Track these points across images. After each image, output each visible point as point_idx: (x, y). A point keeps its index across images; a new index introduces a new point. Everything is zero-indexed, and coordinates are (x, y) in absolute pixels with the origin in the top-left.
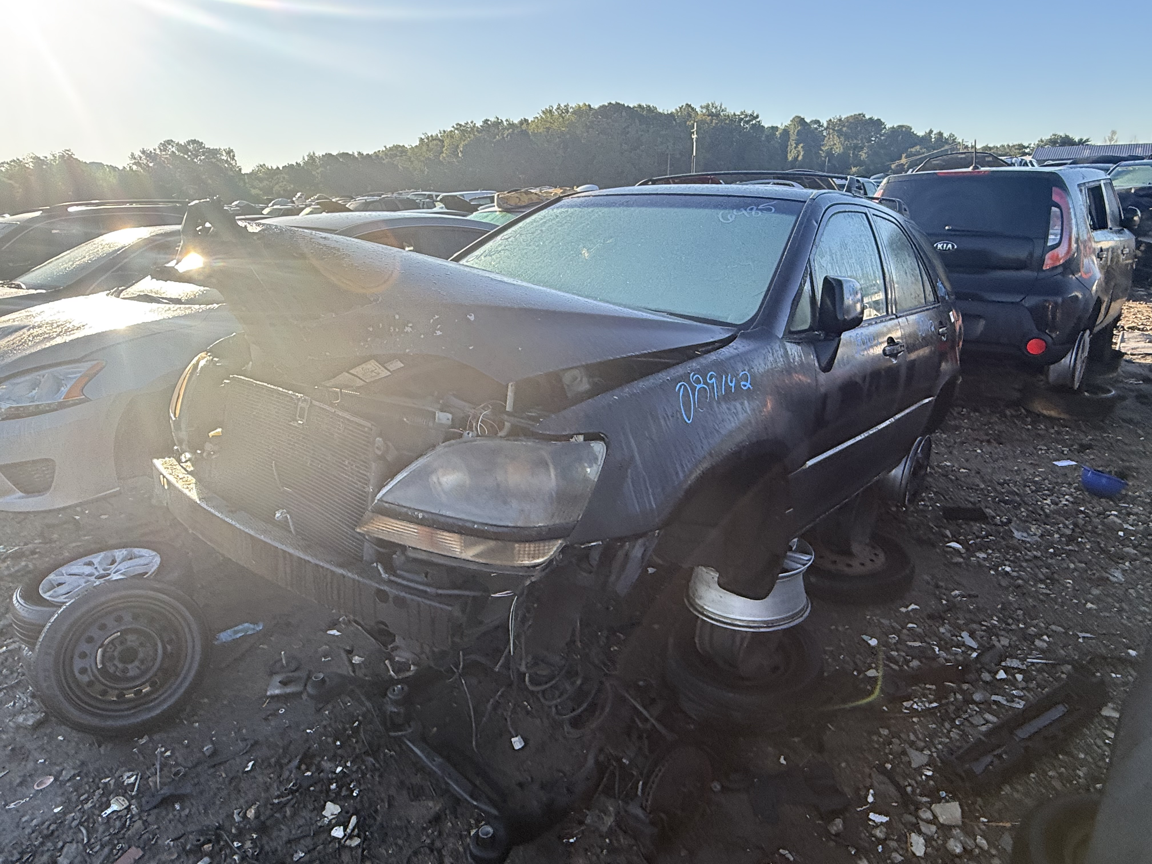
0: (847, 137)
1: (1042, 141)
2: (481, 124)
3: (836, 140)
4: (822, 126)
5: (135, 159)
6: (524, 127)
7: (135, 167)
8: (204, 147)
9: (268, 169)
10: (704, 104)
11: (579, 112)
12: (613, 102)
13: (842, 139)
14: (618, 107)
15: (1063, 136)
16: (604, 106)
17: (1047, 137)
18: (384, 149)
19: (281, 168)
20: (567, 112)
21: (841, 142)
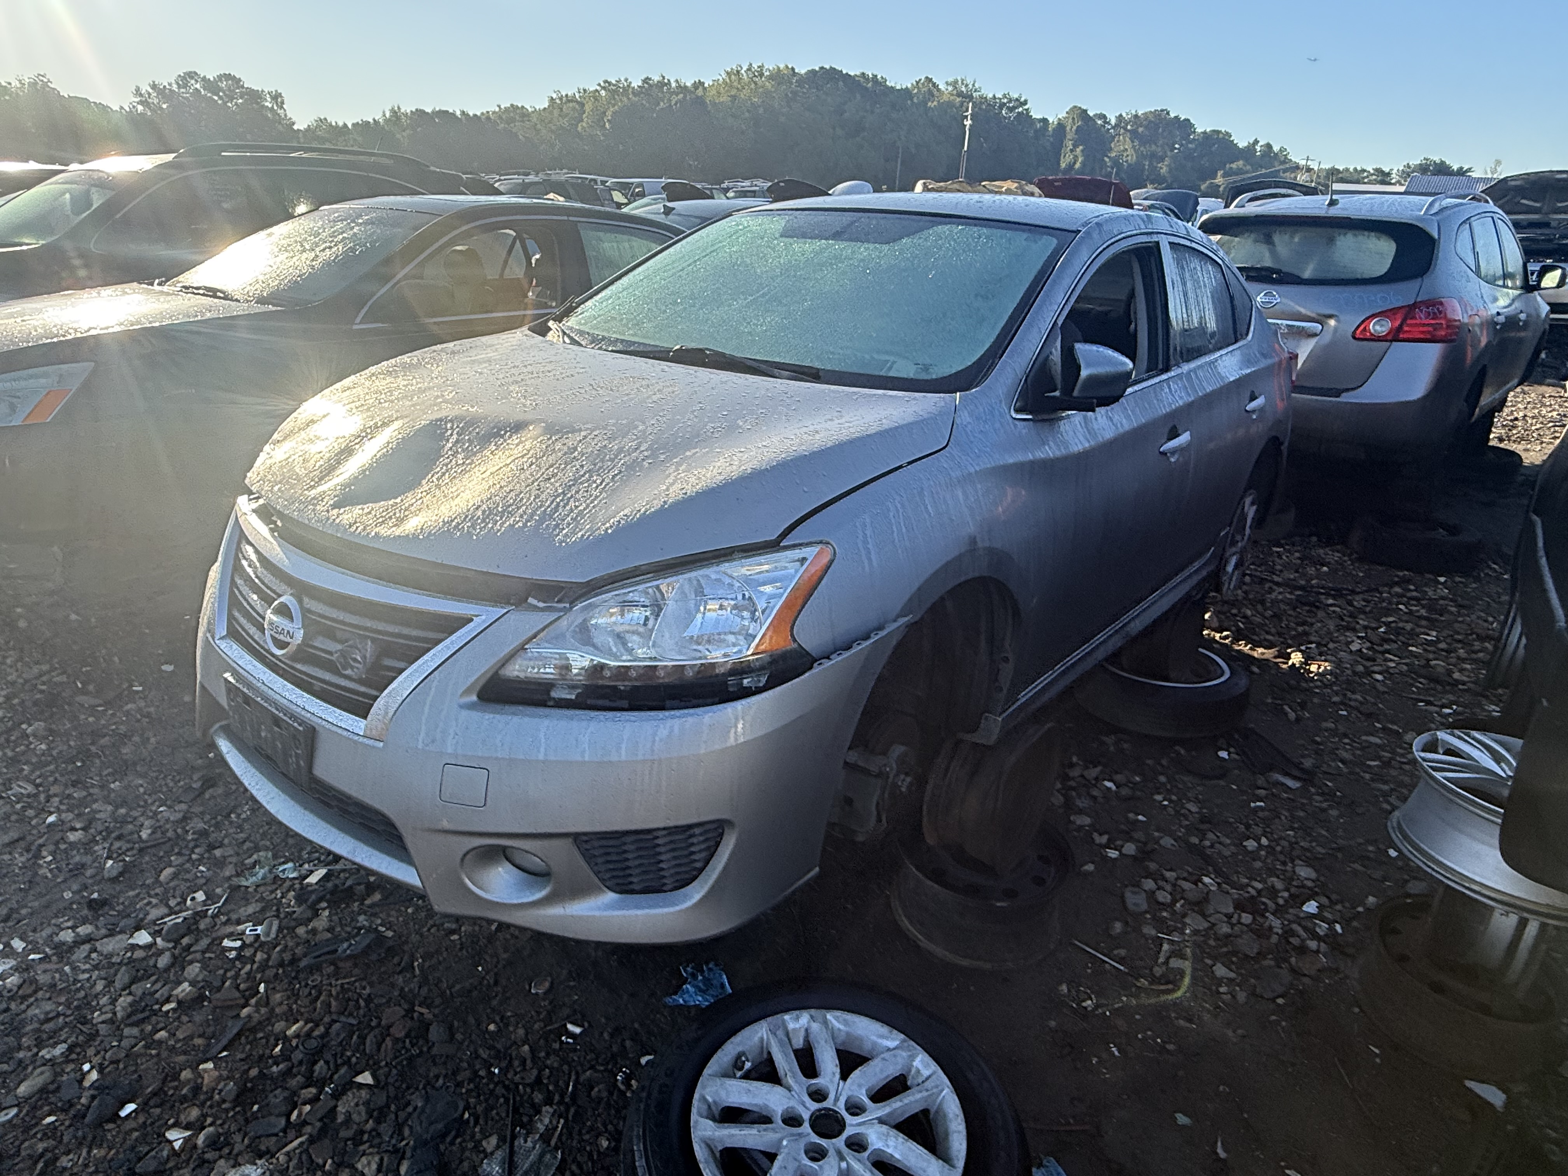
0: (1143, 143)
1: (1409, 166)
2: (640, 84)
3: (1128, 145)
4: (1109, 123)
5: (141, 95)
6: (700, 92)
8: (243, 87)
9: (331, 125)
10: (950, 80)
11: (778, 76)
12: (828, 67)
13: (1137, 144)
14: (831, 75)
15: (1438, 161)
16: (813, 72)
17: (1416, 161)
18: (497, 109)
20: (762, 75)
21: (1134, 147)
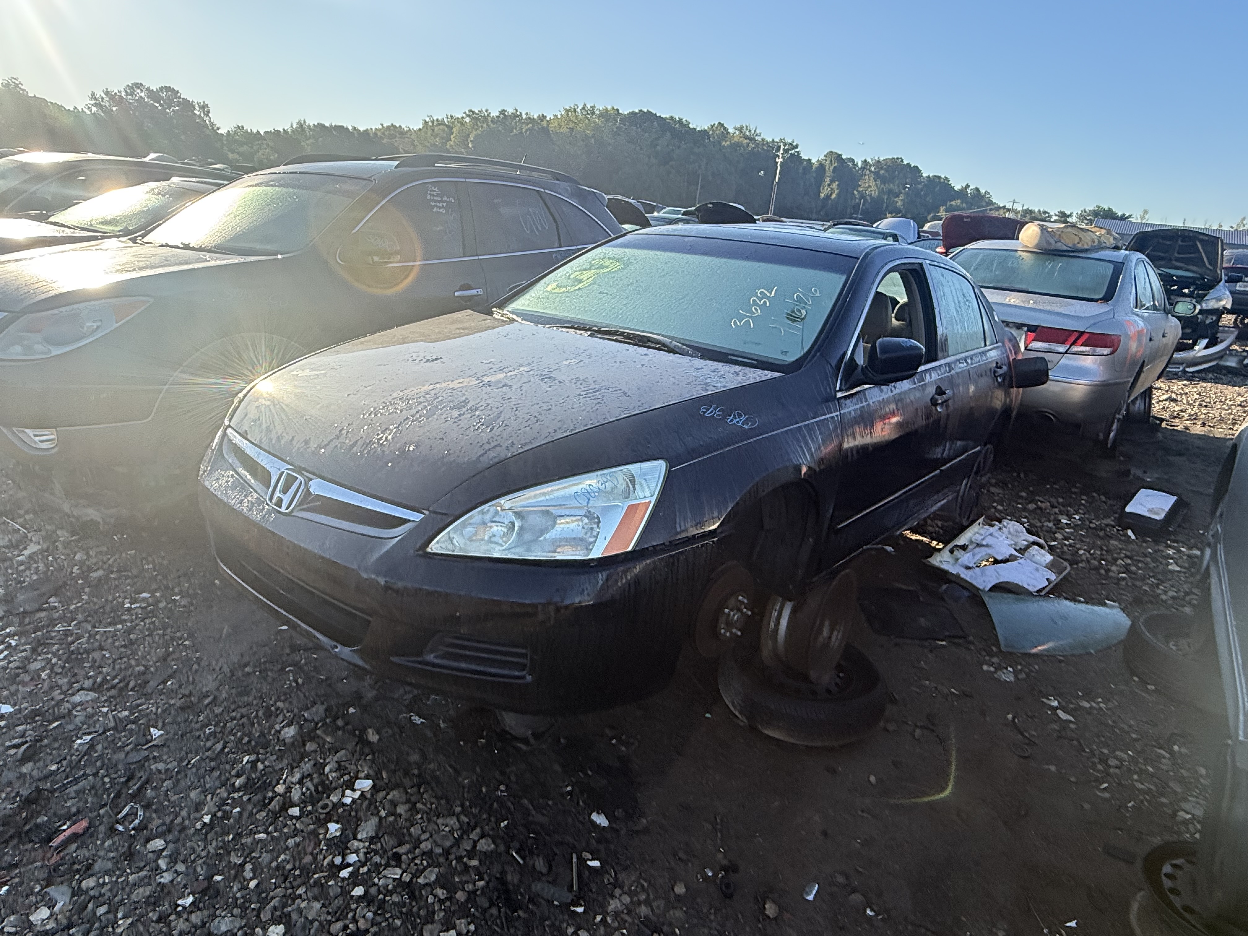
0: (884, 182)
1: (1085, 211)
2: (498, 114)
3: (872, 183)
4: (857, 166)
5: (96, 99)
6: (544, 123)
7: (94, 109)
8: (180, 97)
10: (738, 126)
11: (605, 115)
12: (645, 110)
13: (878, 182)
14: (649, 116)
15: (1107, 209)
16: (633, 113)
17: (1090, 208)
19: (262, 134)
20: (593, 113)
21: (876, 185)
